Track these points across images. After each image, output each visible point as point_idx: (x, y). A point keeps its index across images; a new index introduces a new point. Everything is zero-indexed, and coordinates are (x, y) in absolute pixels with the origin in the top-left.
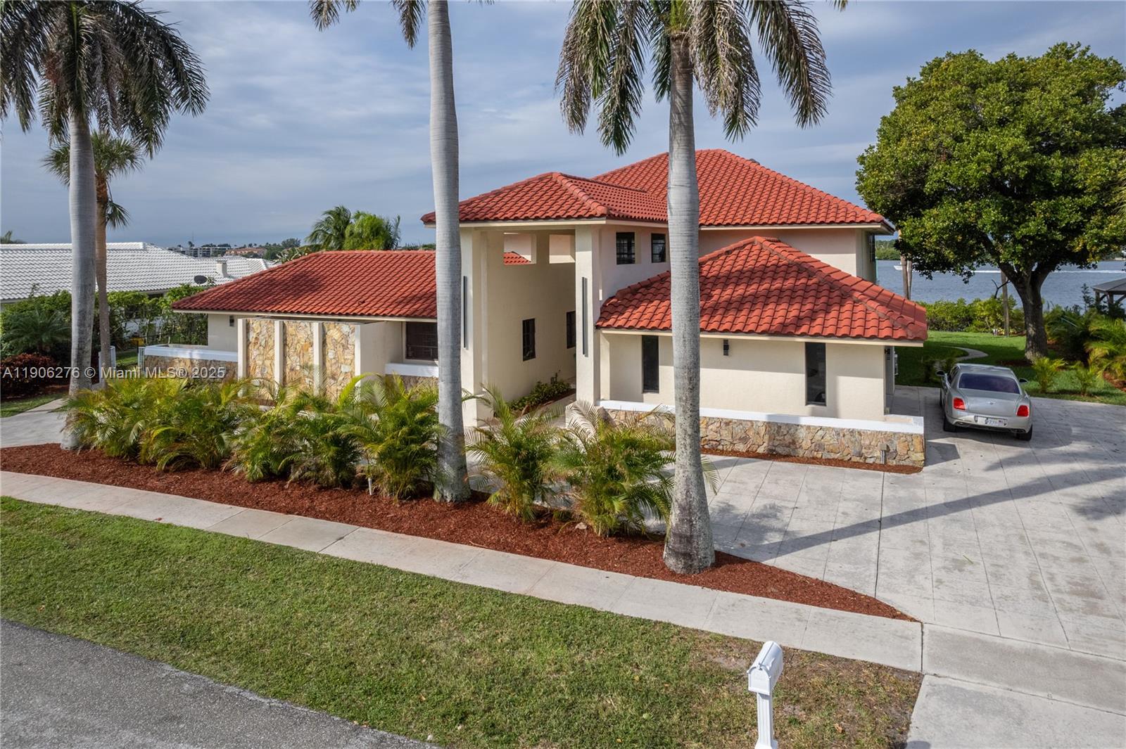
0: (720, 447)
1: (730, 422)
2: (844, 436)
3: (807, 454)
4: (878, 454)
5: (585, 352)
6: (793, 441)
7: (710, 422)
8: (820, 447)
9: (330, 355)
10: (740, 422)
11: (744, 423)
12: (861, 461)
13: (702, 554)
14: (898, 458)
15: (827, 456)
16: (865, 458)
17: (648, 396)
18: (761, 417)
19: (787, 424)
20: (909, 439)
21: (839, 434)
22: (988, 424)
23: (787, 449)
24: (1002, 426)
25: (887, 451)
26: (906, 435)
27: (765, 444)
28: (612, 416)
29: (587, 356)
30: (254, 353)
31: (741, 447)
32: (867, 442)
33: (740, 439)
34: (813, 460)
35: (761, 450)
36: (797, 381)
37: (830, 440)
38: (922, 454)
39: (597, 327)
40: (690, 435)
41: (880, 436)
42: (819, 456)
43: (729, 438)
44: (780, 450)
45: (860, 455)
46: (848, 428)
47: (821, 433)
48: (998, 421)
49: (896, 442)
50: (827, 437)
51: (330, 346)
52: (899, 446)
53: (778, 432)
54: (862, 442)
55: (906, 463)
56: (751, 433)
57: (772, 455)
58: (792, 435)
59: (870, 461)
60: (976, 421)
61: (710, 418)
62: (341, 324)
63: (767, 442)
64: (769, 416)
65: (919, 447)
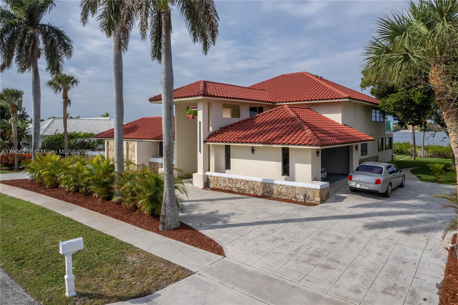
0: (245, 192)
1: (248, 181)
2: (289, 189)
3: (276, 197)
4: (302, 197)
5: (200, 151)
6: (270, 190)
7: (242, 181)
8: (280, 193)
9: (130, 154)
10: (252, 182)
11: (253, 182)
12: (296, 200)
13: (169, 223)
14: (310, 200)
15: (283, 198)
16: (297, 199)
17: (227, 171)
18: (260, 180)
19: (268, 183)
20: (314, 191)
21: (287, 188)
22: (361, 188)
23: (268, 194)
24: (367, 188)
25: (305, 196)
26: (313, 189)
27: (261, 192)
28: (210, 178)
29: (201, 153)
30: (110, 153)
31: (252, 193)
32: (298, 192)
33: (252, 189)
34: (278, 199)
35: (259, 194)
36: (278, 165)
37: (284, 191)
38: (319, 198)
39: (205, 141)
40: (166, 175)
41: (303, 189)
42: (280, 197)
43: (248, 189)
44: (266, 194)
45: (295, 198)
46: (291, 185)
47: (281, 187)
48: (365, 186)
49: (309, 192)
50: (283, 189)
51: (130, 150)
52: (310, 194)
53: (265, 186)
54: (296, 192)
55: (313, 202)
56: (255, 187)
57: (263, 196)
58: (270, 188)
59: (299, 200)
60: (356, 186)
61: (241, 180)
62: (133, 142)
63: (261, 190)
64: (263, 179)
65: (318, 195)
